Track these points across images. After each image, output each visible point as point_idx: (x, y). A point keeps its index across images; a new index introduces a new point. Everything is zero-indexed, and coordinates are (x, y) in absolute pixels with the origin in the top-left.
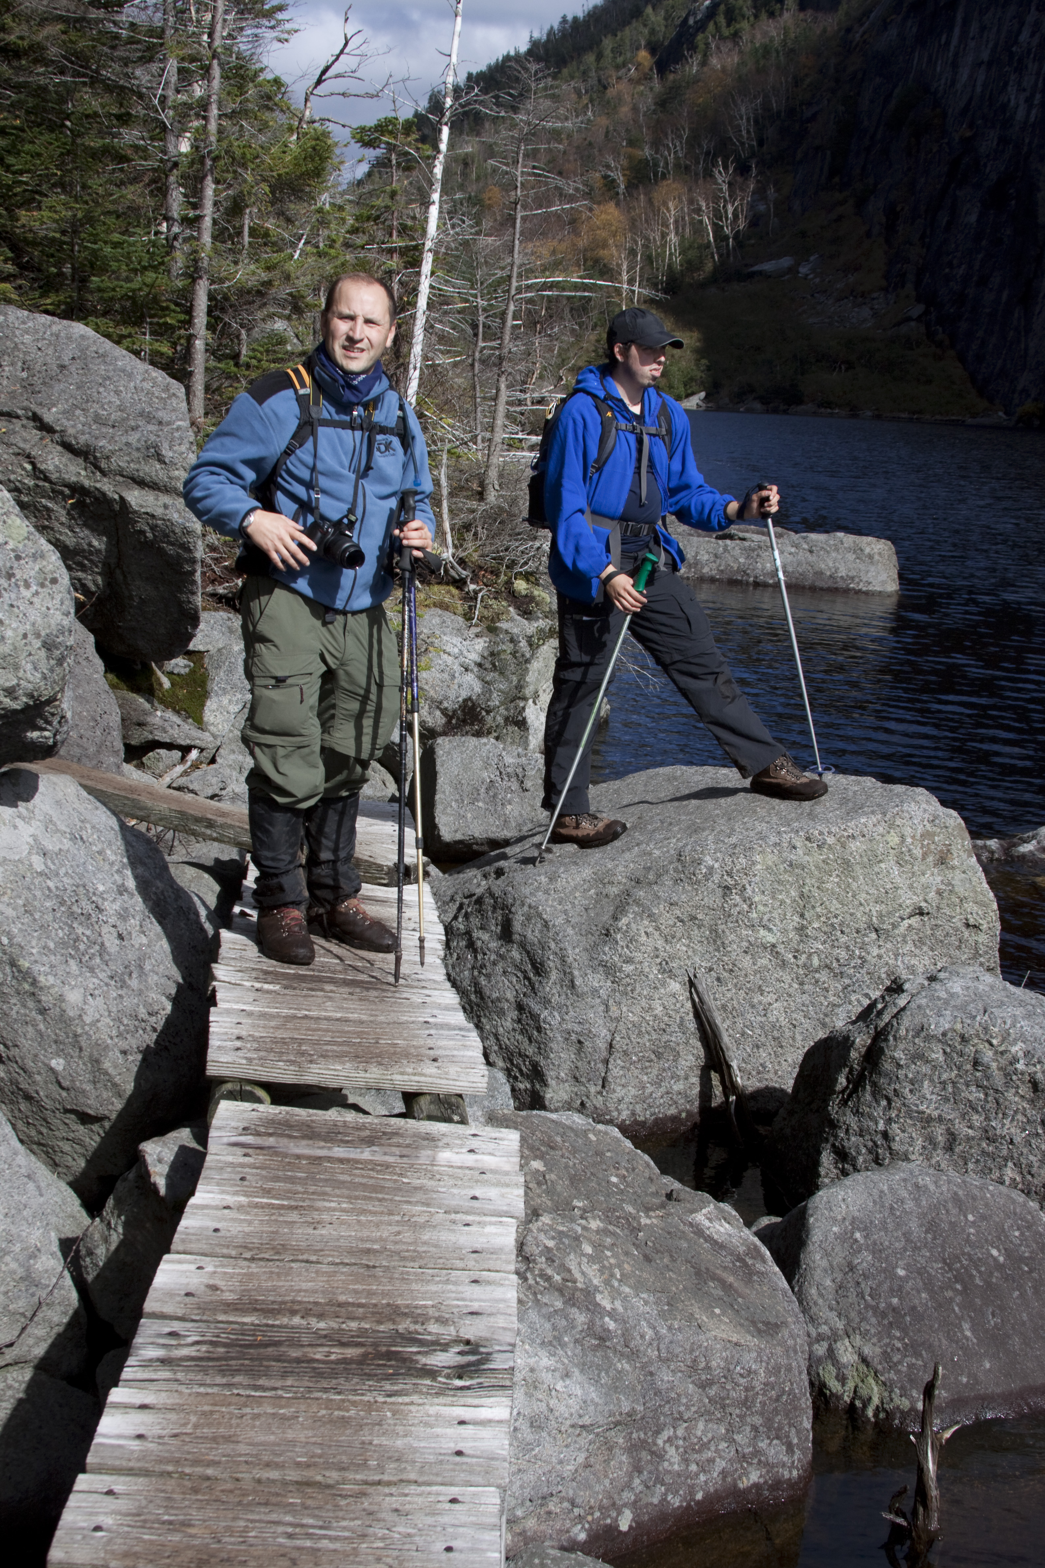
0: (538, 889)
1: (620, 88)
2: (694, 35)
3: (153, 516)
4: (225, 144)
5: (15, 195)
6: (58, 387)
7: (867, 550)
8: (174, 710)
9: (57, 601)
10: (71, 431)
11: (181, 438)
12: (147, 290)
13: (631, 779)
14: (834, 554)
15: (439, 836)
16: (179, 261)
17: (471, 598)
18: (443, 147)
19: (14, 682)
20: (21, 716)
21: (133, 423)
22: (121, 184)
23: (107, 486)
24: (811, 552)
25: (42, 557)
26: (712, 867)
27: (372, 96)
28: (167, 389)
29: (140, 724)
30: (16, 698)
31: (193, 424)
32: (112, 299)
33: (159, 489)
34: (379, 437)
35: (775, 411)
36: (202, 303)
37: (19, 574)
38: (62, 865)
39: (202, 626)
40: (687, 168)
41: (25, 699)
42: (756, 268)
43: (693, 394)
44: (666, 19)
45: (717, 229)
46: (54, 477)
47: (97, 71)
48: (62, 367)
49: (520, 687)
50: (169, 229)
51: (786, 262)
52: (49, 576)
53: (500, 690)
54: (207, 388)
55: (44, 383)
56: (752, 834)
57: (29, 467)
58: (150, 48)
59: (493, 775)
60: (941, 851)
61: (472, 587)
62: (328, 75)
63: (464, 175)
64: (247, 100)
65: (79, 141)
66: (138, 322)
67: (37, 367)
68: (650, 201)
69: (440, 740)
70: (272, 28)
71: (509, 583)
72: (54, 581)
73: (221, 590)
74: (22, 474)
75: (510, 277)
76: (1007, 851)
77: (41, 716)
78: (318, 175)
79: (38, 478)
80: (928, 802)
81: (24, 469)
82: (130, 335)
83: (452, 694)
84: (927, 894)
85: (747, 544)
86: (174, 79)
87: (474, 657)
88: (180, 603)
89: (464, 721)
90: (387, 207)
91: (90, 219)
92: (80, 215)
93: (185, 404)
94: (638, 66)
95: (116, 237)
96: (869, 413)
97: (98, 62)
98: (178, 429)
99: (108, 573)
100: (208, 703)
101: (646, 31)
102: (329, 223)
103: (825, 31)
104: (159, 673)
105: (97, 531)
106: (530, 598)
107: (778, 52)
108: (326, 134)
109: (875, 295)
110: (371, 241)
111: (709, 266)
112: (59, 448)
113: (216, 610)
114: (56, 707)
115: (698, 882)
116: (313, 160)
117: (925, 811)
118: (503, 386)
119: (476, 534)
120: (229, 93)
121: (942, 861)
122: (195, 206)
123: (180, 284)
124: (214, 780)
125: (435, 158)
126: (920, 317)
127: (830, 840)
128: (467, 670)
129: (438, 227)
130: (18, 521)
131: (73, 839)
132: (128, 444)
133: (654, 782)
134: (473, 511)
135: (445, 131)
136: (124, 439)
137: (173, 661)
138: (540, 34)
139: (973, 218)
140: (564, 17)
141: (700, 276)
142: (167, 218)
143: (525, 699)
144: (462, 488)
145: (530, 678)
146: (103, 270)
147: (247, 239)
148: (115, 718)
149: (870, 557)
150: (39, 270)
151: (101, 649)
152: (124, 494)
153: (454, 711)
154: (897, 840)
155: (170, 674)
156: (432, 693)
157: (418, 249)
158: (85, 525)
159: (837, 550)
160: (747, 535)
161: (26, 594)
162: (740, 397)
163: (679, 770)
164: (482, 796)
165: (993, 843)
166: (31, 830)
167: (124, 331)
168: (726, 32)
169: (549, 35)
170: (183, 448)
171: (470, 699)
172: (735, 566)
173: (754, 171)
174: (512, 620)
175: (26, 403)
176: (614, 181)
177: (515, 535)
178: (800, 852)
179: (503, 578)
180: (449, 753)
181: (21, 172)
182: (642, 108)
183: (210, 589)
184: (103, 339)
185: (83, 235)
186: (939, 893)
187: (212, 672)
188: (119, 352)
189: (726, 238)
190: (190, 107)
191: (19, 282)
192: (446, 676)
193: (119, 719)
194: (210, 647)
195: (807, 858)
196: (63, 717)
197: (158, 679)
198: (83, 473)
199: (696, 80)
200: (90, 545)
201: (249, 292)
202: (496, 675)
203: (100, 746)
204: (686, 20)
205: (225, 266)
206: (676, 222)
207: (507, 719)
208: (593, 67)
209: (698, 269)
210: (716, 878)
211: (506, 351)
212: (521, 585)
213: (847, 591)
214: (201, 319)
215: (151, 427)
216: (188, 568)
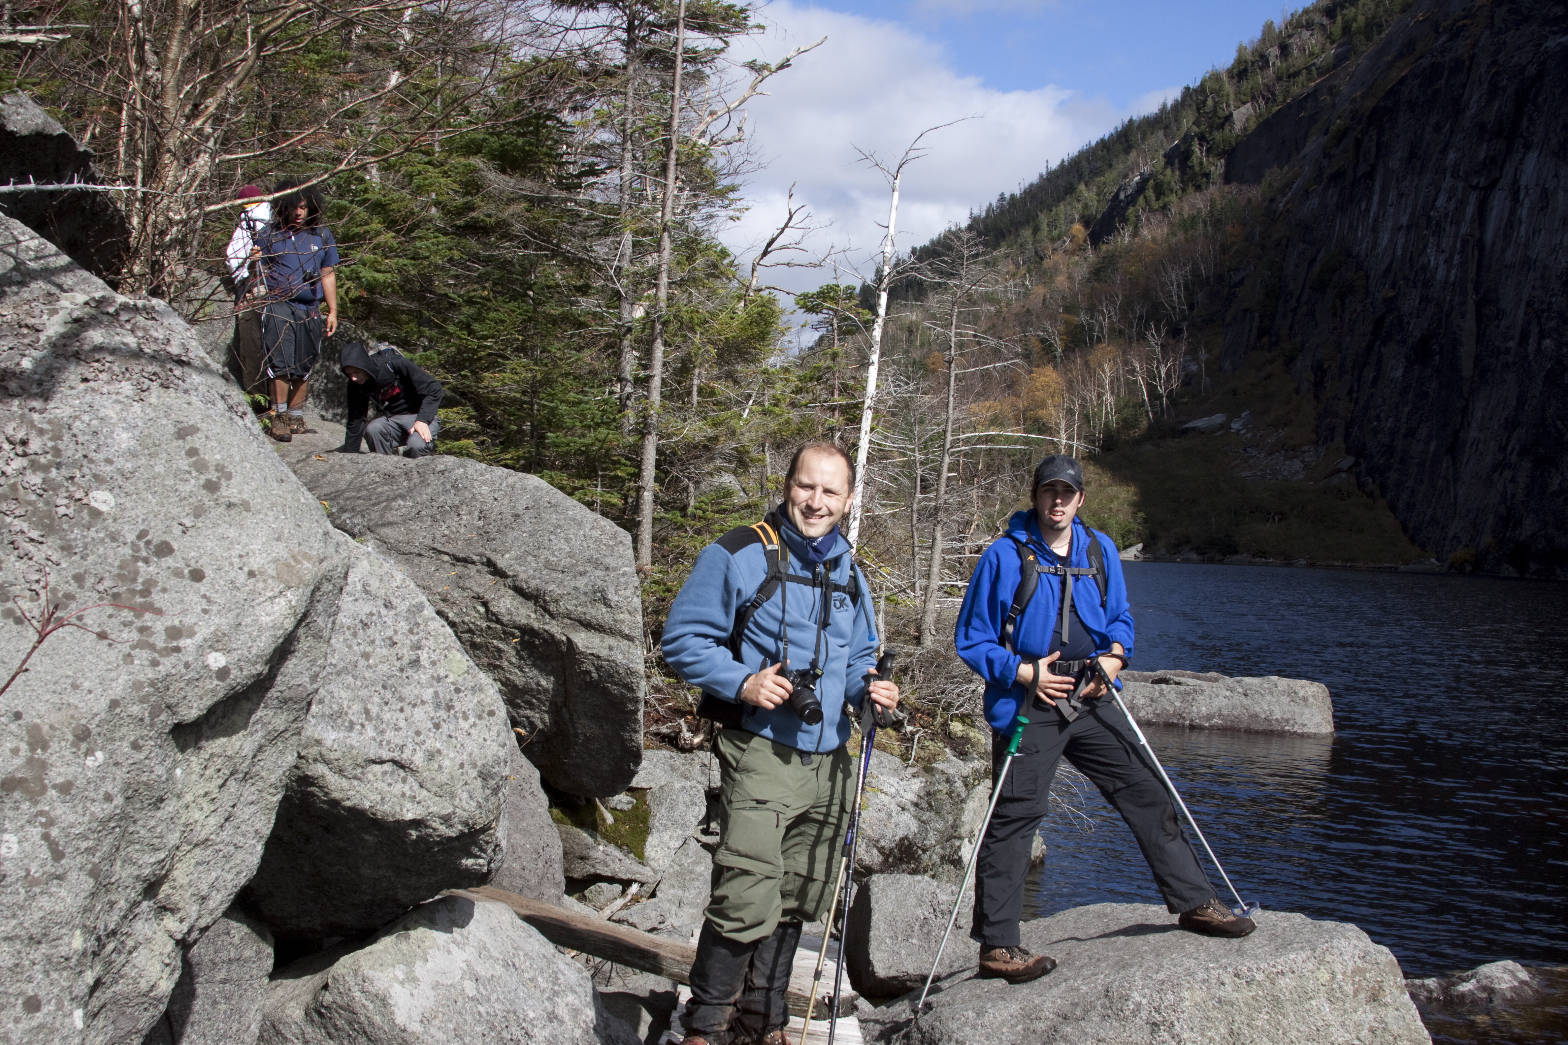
0: (965, 1024)
1: (1055, 259)
2: (1125, 209)
3: (598, 657)
4: (673, 310)
5: (480, 359)
6: (512, 535)
7: (1302, 693)
8: (616, 844)
9: (494, 733)
10: (522, 576)
11: (627, 583)
12: (598, 444)
13: (1060, 916)
14: (1268, 698)
15: (874, 973)
16: (631, 417)
17: (908, 739)
18: (882, 311)
19: (451, 810)
20: (456, 844)
21: (581, 569)
22: (580, 349)
23: (555, 628)
24: (1246, 695)
25: (481, 690)
26: (1140, 1004)
27: (815, 266)
28: (614, 536)
29: (583, 858)
30: (451, 826)
31: (639, 571)
32: (567, 453)
33: (604, 631)
34: (835, 594)
35: (1211, 561)
36: (650, 457)
37: (457, 706)
38: (493, 991)
39: (644, 763)
40: (1121, 332)
41: (460, 827)
42: (1190, 425)
43: (1130, 545)
44: (1098, 195)
45: (1152, 389)
46: (505, 619)
47: (558, 245)
48: (517, 516)
49: (955, 826)
50: (622, 390)
51: (1218, 418)
52: (487, 709)
53: (936, 830)
54: (654, 539)
55: (499, 531)
56: (1180, 970)
57: (482, 610)
58: (607, 224)
59: (927, 912)
60: (1373, 988)
61: (909, 729)
62: (773, 246)
63: (910, 342)
64: (695, 269)
65: (540, 309)
66: (591, 474)
67: (493, 517)
68: (1087, 364)
69: (875, 877)
70: (726, 207)
71: (945, 725)
72: (491, 713)
73: (664, 730)
74: (475, 617)
75: (945, 431)
76: (1445, 990)
77: (476, 843)
78: (763, 339)
79: (491, 621)
80: (1358, 938)
81: (478, 611)
82: (582, 488)
83: (889, 833)
84: (1359, 1031)
85: (1182, 688)
86: (629, 252)
87: (911, 796)
88: (623, 741)
89: (901, 860)
90: (828, 368)
91: (548, 381)
92: (539, 377)
93: (631, 552)
94: (1073, 237)
95: (572, 396)
96: (1303, 562)
97: (558, 237)
98: (624, 574)
99: (555, 711)
100: (650, 839)
101: (1080, 206)
102: (774, 383)
103: (1249, 201)
104: (602, 808)
105: (547, 673)
106: (966, 740)
107: (1205, 222)
108: (772, 301)
109: (1306, 448)
110: (814, 400)
111: (1144, 424)
112: (511, 592)
113: (659, 748)
114: (491, 835)
115: (1126, 1018)
116: (758, 324)
117: (1355, 946)
118: (939, 536)
119: (913, 677)
120: (678, 263)
121: (1375, 998)
122: (645, 367)
123: (631, 440)
124: (653, 914)
125: (874, 322)
126: (1350, 468)
127: (1259, 977)
128: (903, 809)
129: (877, 387)
130: (459, 656)
131: (506, 965)
132: (576, 589)
133: (1084, 919)
134: (910, 655)
135: (884, 297)
136: (572, 585)
137: (617, 798)
138: (980, 211)
139: (1399, 373)
140: (1002, 195)
141: (1136, 433)
142: (620, 380)
143: (960, 838)
144: (899, 633)
145: (966, 817)
146: (559, 427)
147: (695, 398)
148: (557, 851)
149: (1305, 699)
150: (501, 428)
151: (545, 784)
152: (571, 636)
153: (891, 850)
154: (1327, 976)
155: (613, 810)
156: (869, 832)
157: (858, 406)
158: (534, 665)
159: (1271, 693)
160: (1182, 680)
161: (465, 725)
162: (1176, 548)
163: (1108, 907)
164: (917, 932)
165: (1431, 982)
166: (465, 956)
167: (578, 483)
168: (1155, 205)
169: (988, 211)
170: (628, 593)
171: (906, 838)
172: (1171, 710)
173: (1185, 334)
174: (948, 760)
175: (481, 550)
176: (1051, 345)
177: (951, 678)
178: (1229, 988)
179: (939, 720)
180: (883, 890)
181: (485, 338)
182: (1078, 277)
183: (653, 728)
184: (555, 490)
185: (542, 395)
186: (1372, 1031)
187: (654, 809)
188: (571, 502)
189: (1160, 397)
190: (642, 276)
191: (481, 438)
192: (883, 815)
193: (561, 852)
194: (652, 785)
195: (1236, 994)
196: (497, 846)
197: (602, 815)
198: (533, 615)
199: (1128, 251)
200: (538, 684)
201: (695, 447)
202: (932, 814)
203: (542, 878)
204: (1117, 195)
205: (673, 422)
206: (1111, 382)
207: (942, 858)
208: (1030, 240)
209: (1134, 427)
210: (1144, 1014)
211: (941, 501)
212: (957, 727)
213: (1282, 734)
214: (649, 472)
215: (598, 573)
216: (631, 707)
